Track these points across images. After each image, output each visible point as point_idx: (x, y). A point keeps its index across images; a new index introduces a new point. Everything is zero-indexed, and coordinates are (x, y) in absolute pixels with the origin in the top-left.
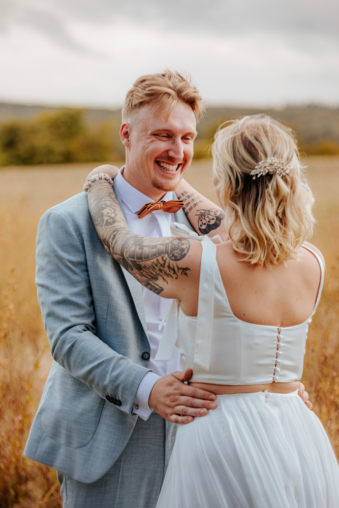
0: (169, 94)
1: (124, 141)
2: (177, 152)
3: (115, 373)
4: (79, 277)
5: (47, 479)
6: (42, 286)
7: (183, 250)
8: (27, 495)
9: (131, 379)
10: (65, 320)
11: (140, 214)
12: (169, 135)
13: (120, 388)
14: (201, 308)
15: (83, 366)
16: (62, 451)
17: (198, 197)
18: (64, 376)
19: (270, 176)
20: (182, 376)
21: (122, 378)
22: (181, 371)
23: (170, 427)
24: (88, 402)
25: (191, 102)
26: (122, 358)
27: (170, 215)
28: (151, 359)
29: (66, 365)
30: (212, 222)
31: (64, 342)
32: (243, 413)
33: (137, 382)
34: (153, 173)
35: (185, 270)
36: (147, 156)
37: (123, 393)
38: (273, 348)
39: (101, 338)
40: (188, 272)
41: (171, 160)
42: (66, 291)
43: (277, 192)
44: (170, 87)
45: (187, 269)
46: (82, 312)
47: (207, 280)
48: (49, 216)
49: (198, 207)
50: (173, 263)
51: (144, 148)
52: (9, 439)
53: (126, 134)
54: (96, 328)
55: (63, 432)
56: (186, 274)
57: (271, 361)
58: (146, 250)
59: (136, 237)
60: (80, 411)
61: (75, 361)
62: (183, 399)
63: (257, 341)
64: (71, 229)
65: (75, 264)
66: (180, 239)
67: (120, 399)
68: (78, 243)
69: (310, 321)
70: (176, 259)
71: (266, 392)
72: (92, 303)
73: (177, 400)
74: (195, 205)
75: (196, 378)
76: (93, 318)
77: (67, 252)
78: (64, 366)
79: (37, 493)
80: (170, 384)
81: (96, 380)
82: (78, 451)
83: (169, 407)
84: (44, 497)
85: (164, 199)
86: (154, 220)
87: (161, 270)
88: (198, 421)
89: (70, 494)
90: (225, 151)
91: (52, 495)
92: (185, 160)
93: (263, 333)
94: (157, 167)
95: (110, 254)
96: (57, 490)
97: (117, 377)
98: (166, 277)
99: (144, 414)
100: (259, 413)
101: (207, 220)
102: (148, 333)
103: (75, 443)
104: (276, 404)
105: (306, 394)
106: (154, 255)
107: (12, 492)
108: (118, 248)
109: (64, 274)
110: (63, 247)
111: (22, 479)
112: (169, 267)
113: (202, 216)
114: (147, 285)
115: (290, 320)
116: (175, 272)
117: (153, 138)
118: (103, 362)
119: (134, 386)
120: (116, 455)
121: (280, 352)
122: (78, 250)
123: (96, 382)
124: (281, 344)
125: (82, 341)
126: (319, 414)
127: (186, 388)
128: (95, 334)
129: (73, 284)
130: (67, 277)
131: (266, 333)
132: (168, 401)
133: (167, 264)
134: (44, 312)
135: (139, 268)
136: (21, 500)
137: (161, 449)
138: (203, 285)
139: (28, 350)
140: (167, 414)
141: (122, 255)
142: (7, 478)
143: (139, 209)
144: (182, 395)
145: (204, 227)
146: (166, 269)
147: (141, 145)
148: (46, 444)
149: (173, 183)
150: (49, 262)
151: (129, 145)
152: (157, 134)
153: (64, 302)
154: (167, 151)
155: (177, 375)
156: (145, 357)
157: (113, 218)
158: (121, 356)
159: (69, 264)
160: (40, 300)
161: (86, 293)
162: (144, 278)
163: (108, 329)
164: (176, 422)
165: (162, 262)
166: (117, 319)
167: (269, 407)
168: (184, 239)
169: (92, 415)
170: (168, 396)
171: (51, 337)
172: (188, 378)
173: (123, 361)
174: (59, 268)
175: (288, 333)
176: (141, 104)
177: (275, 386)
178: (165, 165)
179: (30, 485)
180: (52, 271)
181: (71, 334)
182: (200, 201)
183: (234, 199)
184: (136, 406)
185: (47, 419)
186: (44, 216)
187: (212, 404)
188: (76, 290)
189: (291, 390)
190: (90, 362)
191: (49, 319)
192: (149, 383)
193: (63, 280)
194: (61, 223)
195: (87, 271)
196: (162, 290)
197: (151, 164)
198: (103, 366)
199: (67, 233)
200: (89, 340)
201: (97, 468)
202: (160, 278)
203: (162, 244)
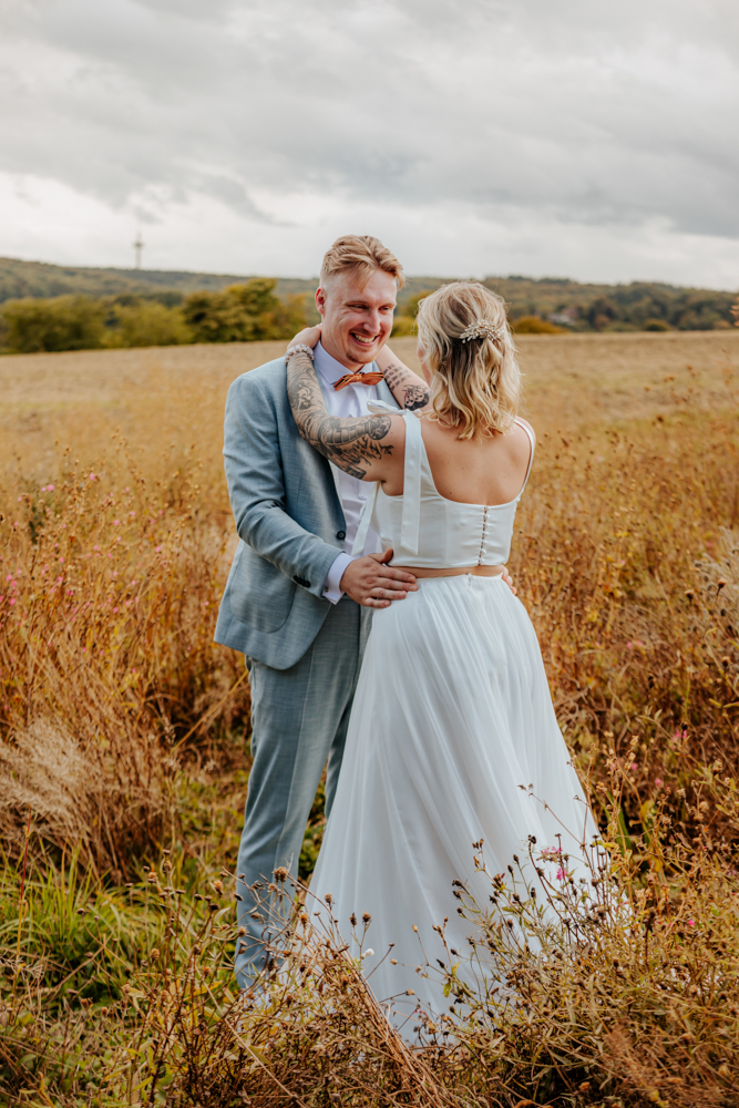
0: (367, 264)
1: (319, 307)
2: (373, 326)
3: (305, 552)
4: (270, 449)
5: (235, 669)
6: (229, 457)
7: (384, 427)
8: (214, 684)
9: (322, 559)
10: (253, 494)
11: (337, 385)
12: (364, 307)
13: (310, 569)
14: (407, 486)
15: (270, 543)
16: (254, 635)
17: (406, 372)
18: (253, 556)
19: (480, 340)
20: (382, 557)
21: (313, 557)
22: (380, 553)
23: (366, 613)
24: (278, 584)
25: (392, 271)
26: (312, 537)
27: (371, 389)
28: (347, 539)
29: (252, 542)
30: (420, 400)
31: (251, 517)
32: (445, 596)
33: (329, 562)
34: (346, 345)
35: (388, 449)
36: (341, 328)
37: (313, 573)
38: (479, 528)
39: (290, 515)
40: (391, 450)
41: (367, 333)
42: (256, 463)
43: (489, 359)
44: (368, 254)
45: (391, 447)
46: (271, 486)
47: (413, 457)
48: (240, 382)
49: (405, 382)
50: (375, 443)
51: (338, 319)
52: (194, 626)
53: (321, 300)
54: (285, 504)
55: (254, 616)
56: (390, 453)
57: (477, 542)
58: (345, 433)
59: (332, 419)
60: (271, 593)
61: (262, 539)
62: (381, 580)
63: (464, 521)
64: (264, 397)
65: (267, 435)
66: (379, 416)
67: (309, 580)
68: (270, 412)
69: (518, 499)
70: (378, 438)
71: (470, 575)
72: (283, 479)
73: (374, 582)
74: (403, 379)
75: (395, 561)
76: (282, 494)
77: (258, 421)
78: (249, 544)
79: (225, 682)
80: (367, 566)
81: (285, 558)
82: (271, 635)
83: (365, 589)
84: (231, 687)
85: (362, 371)
86: (352, 393)
87: (363, 452)
88: (396, 605)
89: (258, 682)
90: (431, 318)
91: (240, 685)
92: (383, 332)
93: (468, 513)
94: (351, 338)
95: (305, 439)
96: (245, 680)
97: (307, 556)
98: (368, 459)
99: (334, 597)
100: (462, 596)
101: (415, 396)
102: (345, 511)
103: (267, 628)
104: (479, 588)
105: (510, 579)
106: (354, 437)
107: (198, 682)
108: (314, 432)
109: (253, 446)
110: (254, 416)
111: (209, 668)
112: (371, 447)
113: (409, 392)
114: (348, 470)
115: (496, 498)
116: (378, 452)
117: (347, 309)
118: (293, 540)
119: (324, 568)
120: (310, 640)
121: (487, 533)
122: (270, 420)
123: (283, 562)
124: (488, 524)
125: (271, 517)
126: (524, 600)
127: (384, 569)
128: (285, 511)
129: (263, 455)
130: (257, 448)
131: (472, 513)
132: (364, 583)
133: (369, 445)
134: (230, 484)
135: (339, 452)
136: (208, 690)
137: (356, 637)
138: (409, 462)
139: (214, 531)
140: (362, 597)
141: (319, 440)
142: (193, 668)
143: (337, 380)
144: (380, 576)
145: (411, 404)
146: (369, 450)
147: (335, 315)
148: (237, 627)
149: (369, 355)
150: (239, 432)
151: (323, 312)
152: (351, 305)
153: (253, 475)
154: (363, 324)
155: (375, 556)
156: (341, 536)
157: (309, 401)
158: (311, 534)
159: (259, 434)
160: (227, 472)
161: (277, 465)
162: (345, 463)
163: (298, 505)
164: (372, 605)
165: (363, 443)
166: (310, 495)
167: (471, 589)
168: (384, 415)
169: (283, 598)
170: (365, 577)
171: (237, 512)
172: (388, 559)
173: (314, 540)
174: (248, 438)
175: (495, 512)
176: (337, 271)
177: (480, 569)
178: (360, 338)
179: (217, 674)
180: (241, 441)
181: (258, 509)
182: (409, 376)
183: (441, 368)
184: (326, 588)
185: (237, 601)
186: (235, 382)
187: (414, 587)
188: (266, 462)
189: (497, 573)
190: (279, 540)
191: (236, 492)
192: (341, 564)
193: (251, 451)
194: (253, 391)
195: (278, 442)
196: (365, 473)
197: (345, 336)
198: (293, 544)
199: (259, 401)
200: (279, 518)
201: (291, 654)
202: (362, 461)
203: (361, 424)
